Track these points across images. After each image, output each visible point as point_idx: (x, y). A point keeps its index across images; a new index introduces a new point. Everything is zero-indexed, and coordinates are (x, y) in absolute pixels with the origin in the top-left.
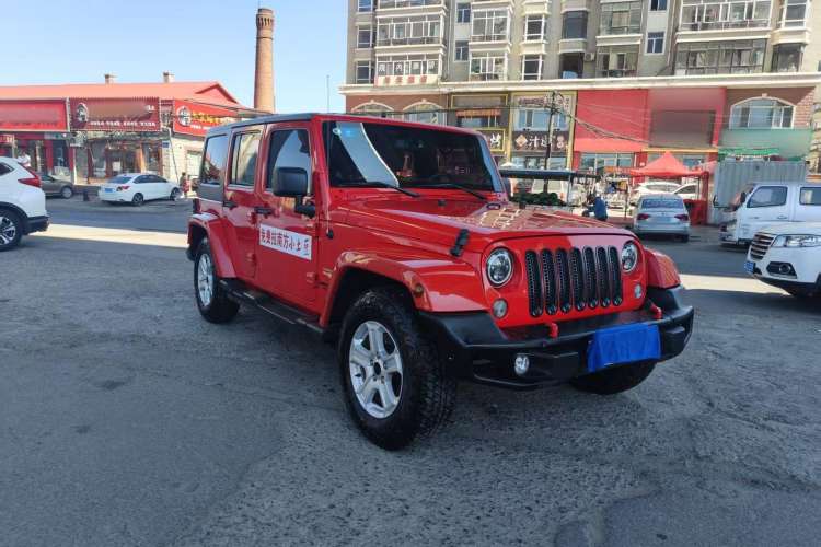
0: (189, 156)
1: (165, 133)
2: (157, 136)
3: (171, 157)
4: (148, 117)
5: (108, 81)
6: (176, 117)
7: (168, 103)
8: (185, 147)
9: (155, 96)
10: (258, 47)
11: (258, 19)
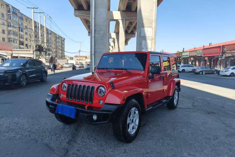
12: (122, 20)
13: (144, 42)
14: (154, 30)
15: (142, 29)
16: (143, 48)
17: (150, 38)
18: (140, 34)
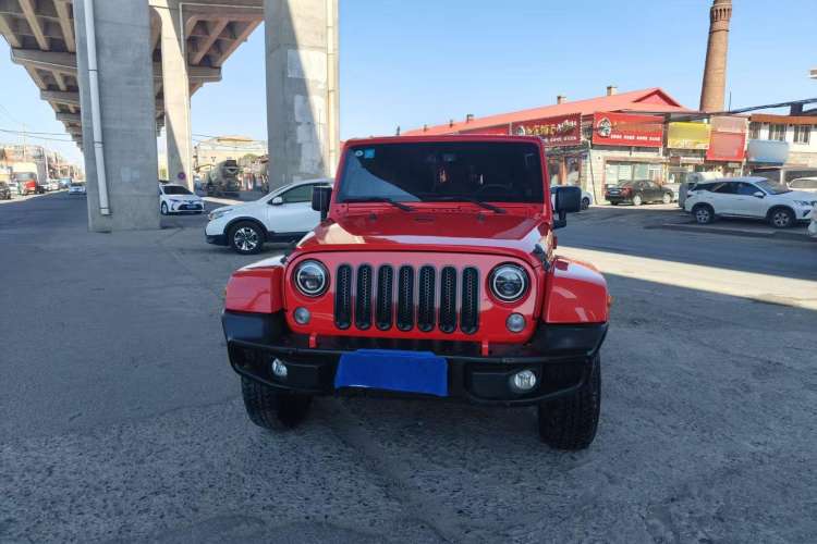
0: (608, 166)
1: (585, 145)
2: (578, 149)
3: (589, 168)
4: (569, 132)
5: (559, 103)
6: (597, 130)
7: (589, 117)
8: (605, 158)
9: (578, 111)
10: (710, 43)
11: (712, 12)
12: (173, 10)
13: (298, 99)
14: (331, 58)
15: (290, 52)
16: (299, 124)
17: (321, 86)
18: (284, 73)
